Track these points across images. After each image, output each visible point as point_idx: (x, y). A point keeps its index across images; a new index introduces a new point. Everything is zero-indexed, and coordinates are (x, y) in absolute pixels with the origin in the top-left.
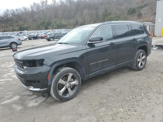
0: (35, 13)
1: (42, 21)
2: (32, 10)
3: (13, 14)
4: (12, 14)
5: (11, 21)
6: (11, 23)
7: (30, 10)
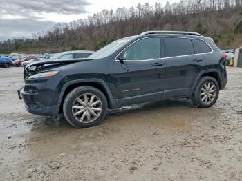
0: (94, 28)
1: (102, 39)
2: (91, 25)
3: (66, 30)
4: (64, 30)
5: (62, 39)
6: (63, 41)
7: (88, 24)
